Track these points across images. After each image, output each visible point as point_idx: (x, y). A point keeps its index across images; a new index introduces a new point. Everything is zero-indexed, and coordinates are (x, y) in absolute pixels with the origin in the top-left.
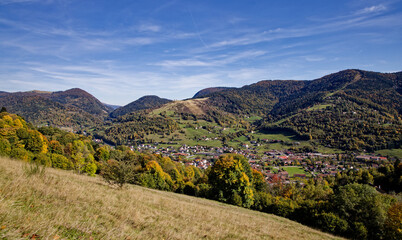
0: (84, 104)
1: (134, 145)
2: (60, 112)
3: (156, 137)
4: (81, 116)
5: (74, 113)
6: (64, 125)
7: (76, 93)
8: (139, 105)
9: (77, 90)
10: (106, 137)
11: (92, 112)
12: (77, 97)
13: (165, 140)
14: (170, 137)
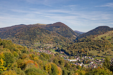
0: (62, 32)
1: (80, 56)
2: (47, 36)
3: (95, 53)
4: (59, 38)
5: (55, 36)
6: (49, 43)
7: (59, 25)
8: (94, 32)
9: (60, 23)
10: (66, 50)
11: (66, 36)
12: (59, 27)
13: (100, 55)
14: (104, 53)
